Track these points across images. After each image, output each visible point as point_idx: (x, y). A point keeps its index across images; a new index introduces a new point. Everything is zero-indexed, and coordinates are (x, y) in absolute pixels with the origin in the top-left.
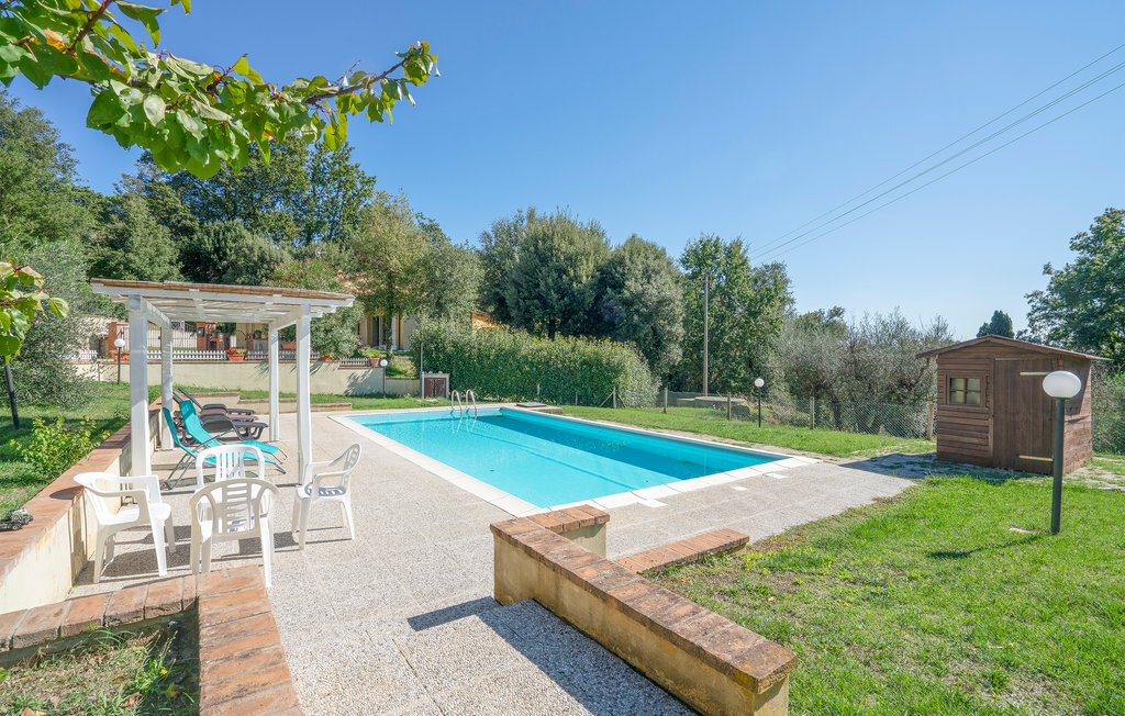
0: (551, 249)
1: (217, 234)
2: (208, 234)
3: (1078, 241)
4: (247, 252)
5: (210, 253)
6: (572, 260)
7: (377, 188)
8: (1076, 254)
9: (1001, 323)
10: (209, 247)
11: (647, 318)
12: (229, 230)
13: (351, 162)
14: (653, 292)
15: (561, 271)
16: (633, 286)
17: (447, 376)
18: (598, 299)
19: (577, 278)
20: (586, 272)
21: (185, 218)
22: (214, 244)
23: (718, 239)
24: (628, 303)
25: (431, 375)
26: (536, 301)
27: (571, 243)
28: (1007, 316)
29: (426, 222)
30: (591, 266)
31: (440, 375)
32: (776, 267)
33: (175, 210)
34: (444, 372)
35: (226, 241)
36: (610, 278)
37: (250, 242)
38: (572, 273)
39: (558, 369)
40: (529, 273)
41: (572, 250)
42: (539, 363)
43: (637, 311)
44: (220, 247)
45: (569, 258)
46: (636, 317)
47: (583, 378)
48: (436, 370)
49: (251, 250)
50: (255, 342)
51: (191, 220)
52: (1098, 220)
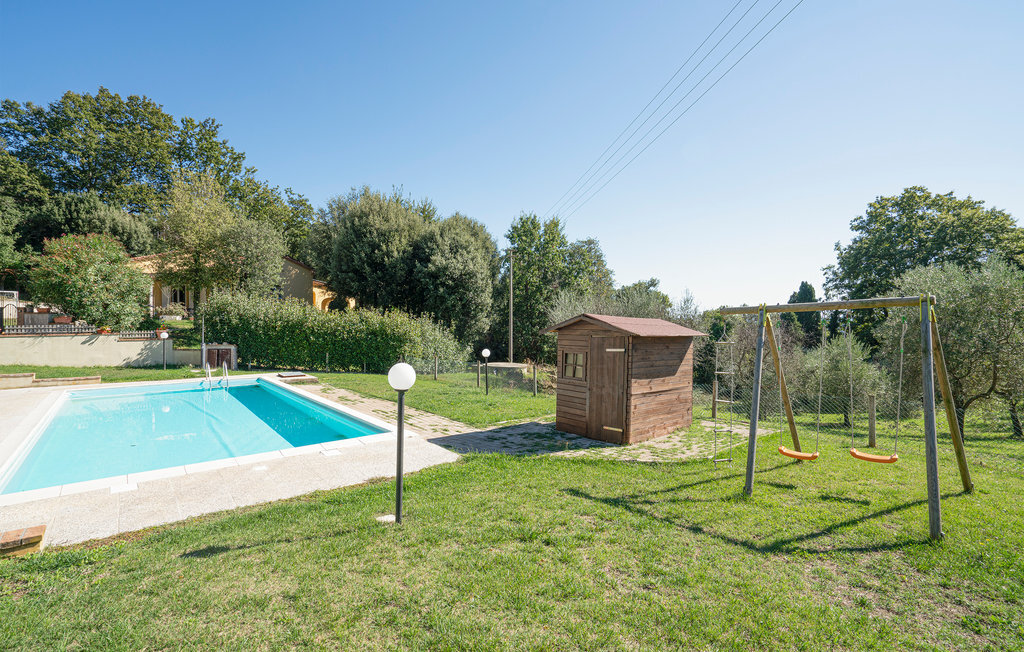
0: (365, 226)
1: (68, 205)
2: (58, 204)
3: (856, 223)
4: (98, 223)
5: (60, 224)
6: (385, 236)
7: (245, 164)
8: (857, 234)
9: (806, 292)
10: (60, 218)
11: (452, 290)
12: (82, 201)
13: (219, 139)
14: (456, 266)
15: (375, 246)
16: (438, 260)
17: (233, 348)
18: (410, 272)
19: (388, 254)
20: (398, 247)
21: (32, 189)
22: (65, 215)
23: (535, 217)
24: (434, 276)
25: (215, 346)
26: (350, 274)
27: (387, 220)
28: (811, 286)
29: (295, 197)
30: (404, 241)
31: (225, 346)
32: (590, 242)
33: (21, 180)
34: (230, 343)
35: (78, 212)
36: (420, 251)
37: (102, 214)
38: (384, 247)
39: (343, 339)
40: (346, 246)
41: (385, 227)
42: (325, 333)
43: (443, 284)
44: (72, 218)
45: (381, 234)
46: (441, 290)
47: (369, 347)
48: (220, 341)
49: (103, 222)
50: (26, 315)
51: (39, 191)
52: (871, 205)
